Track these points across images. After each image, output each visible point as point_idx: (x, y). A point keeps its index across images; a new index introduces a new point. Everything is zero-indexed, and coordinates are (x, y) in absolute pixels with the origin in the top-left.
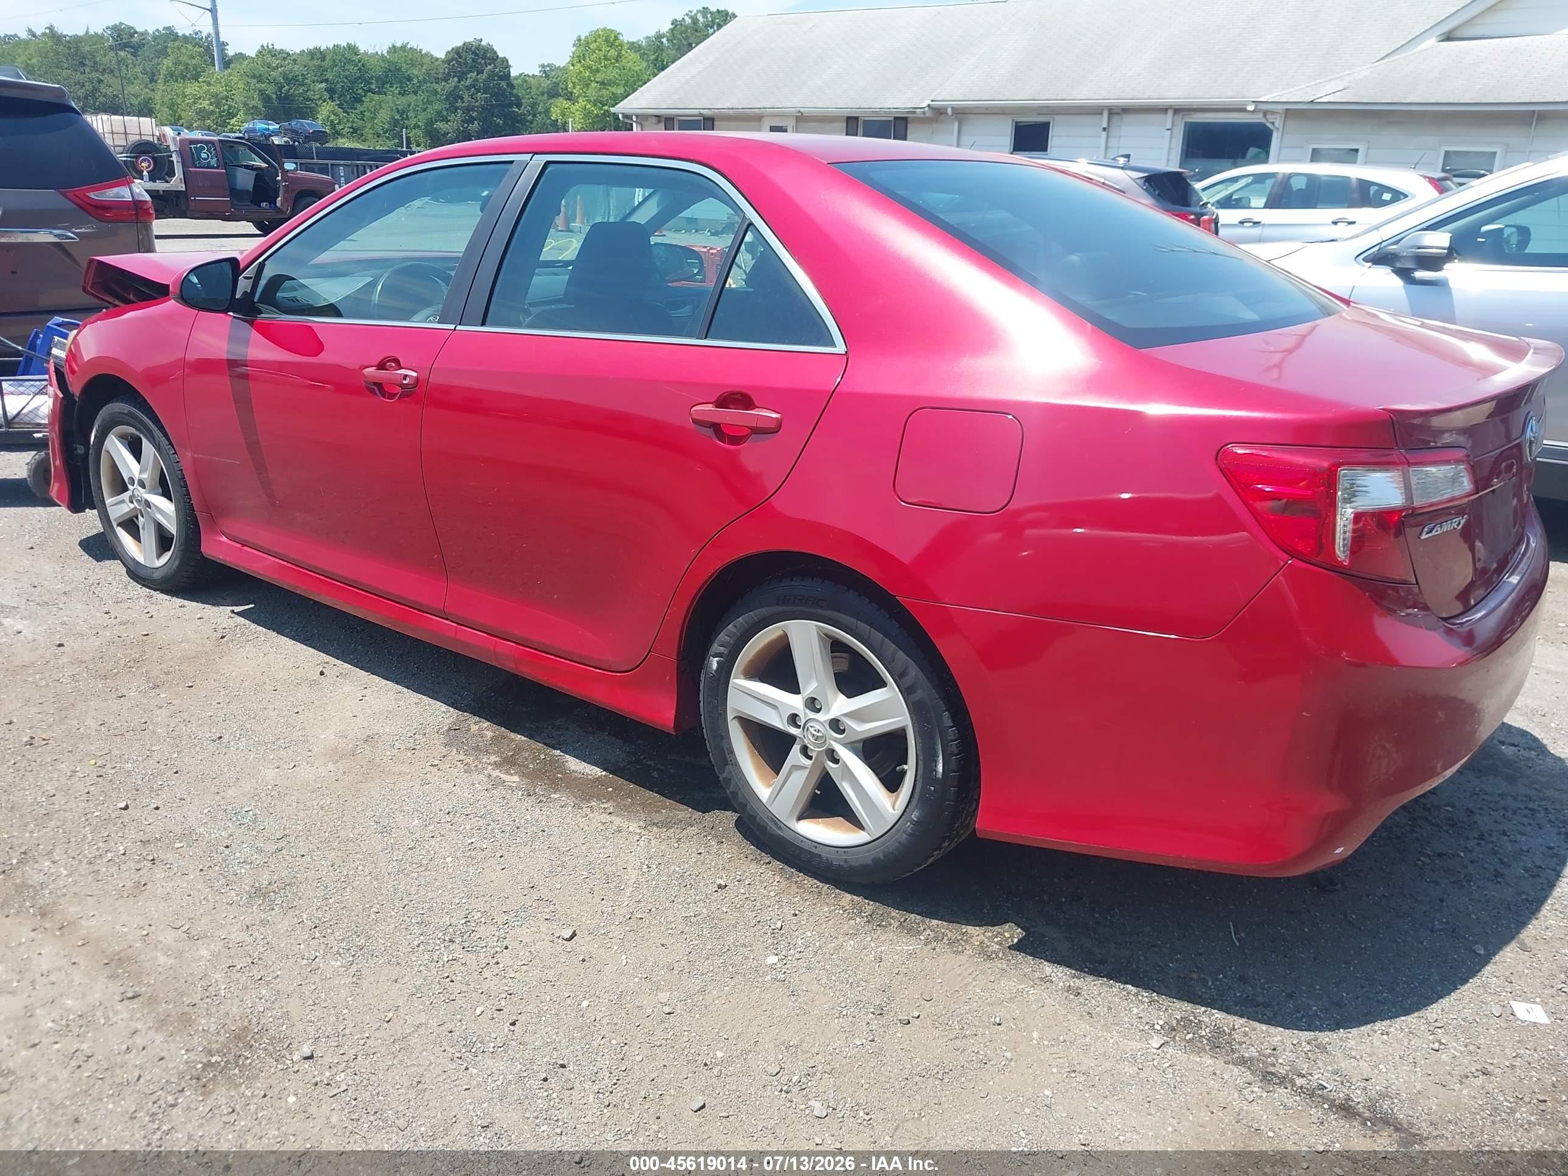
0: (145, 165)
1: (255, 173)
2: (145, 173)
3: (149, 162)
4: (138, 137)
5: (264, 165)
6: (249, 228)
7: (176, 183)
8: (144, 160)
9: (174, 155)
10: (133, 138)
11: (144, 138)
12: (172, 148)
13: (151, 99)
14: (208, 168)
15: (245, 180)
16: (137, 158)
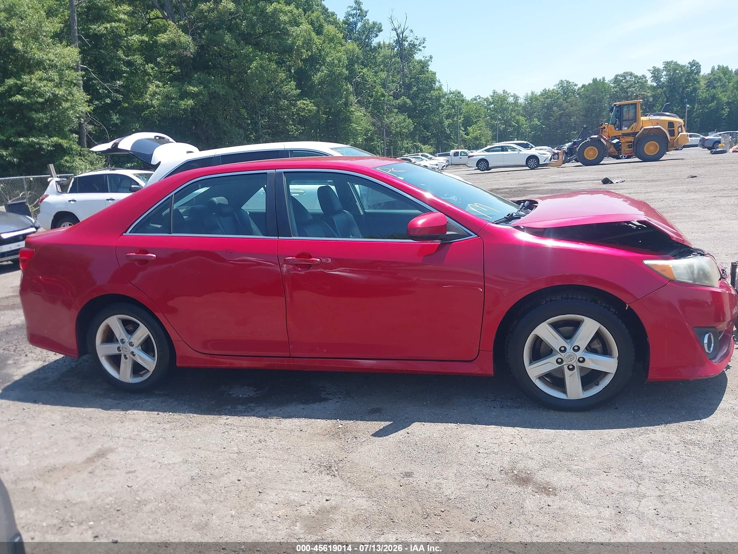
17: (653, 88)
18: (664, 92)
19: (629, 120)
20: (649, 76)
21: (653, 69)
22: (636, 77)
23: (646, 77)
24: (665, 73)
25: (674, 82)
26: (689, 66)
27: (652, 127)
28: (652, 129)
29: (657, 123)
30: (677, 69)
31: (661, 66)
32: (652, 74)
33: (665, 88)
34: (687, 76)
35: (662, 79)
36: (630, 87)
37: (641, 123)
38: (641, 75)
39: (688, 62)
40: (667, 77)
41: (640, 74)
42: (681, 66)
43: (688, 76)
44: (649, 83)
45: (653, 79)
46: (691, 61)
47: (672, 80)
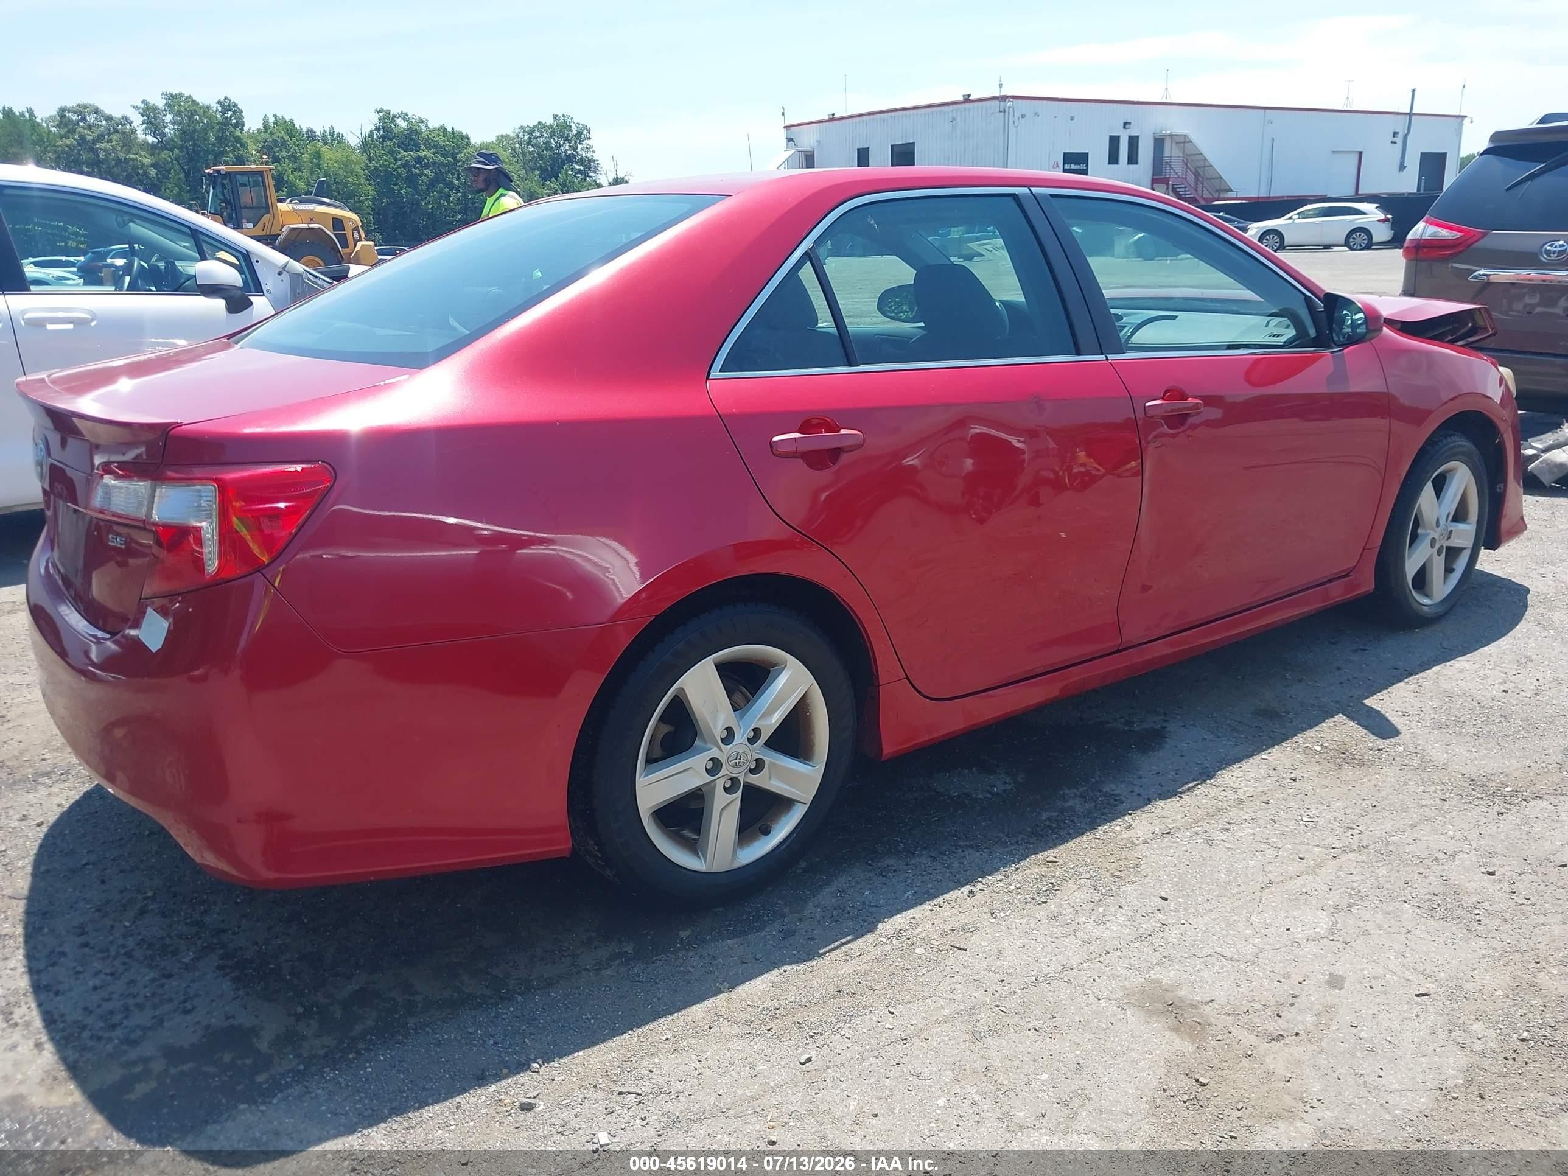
17: (152, 149)
18: (177, 160)
19: (252, 208)
20: (137, 120)
21: (143, 105)
22: (109, 118)
23: (132, 122)
24: (169, 117)
25: (193, 139)
26: (220, 109)
27: (305, 226)
28: (302, 229)
29: (312, 219)
30: (195, 113)
31: (160, 103)
32: (143, 116)
33: (176, 151)
34: (219, 131)
35: (167, 130)
36: (100, 138)
37: (280, 216)
38: (119, 116)
39: (217, 100)
40: (176, 127)
41: (117, 114)
42: (201, 107)
43: (220, 129)
44: (140, 135)
45: (146, 129)
46: (222, 100)
47: (186, 134)
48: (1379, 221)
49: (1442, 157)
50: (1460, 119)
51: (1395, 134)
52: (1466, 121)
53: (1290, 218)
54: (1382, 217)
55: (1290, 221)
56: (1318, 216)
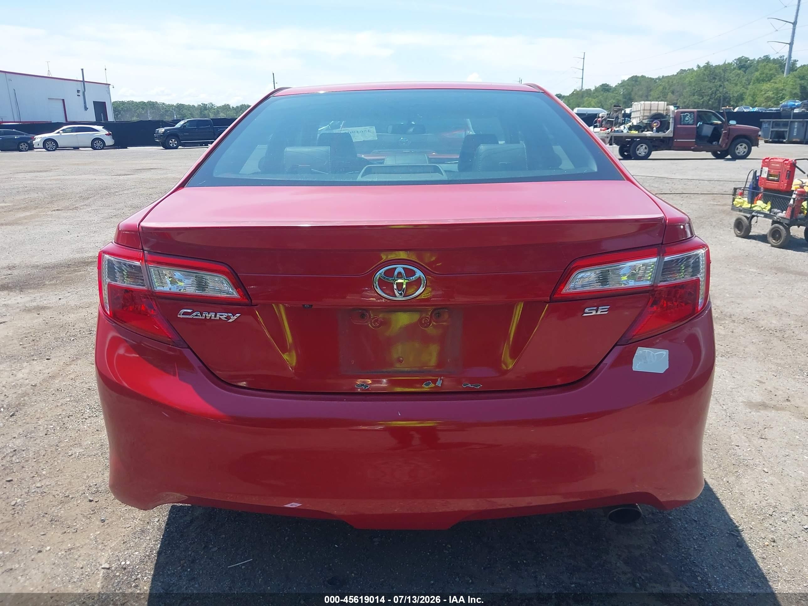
0: (655, 125)
1: (714, 126)
2: (655, 129)
3: (658, 123)
4: (656, 111)
5: (719, 122)
6: (709, 155)
7: (669, 133)
8: (655, 123)
9: (671, 119)
10: (653, 112)
11: (659, 112)
12: (671, 116)
13: (744, 93)
14: (688, 125)
15: (707, 130)
16: (653, 121)
48: (106, 134)
49: (104, 104)
50: (107, 85)
51: (78, 91)
52: (111, 87)
53: (58, 133)
54: (107, 133)
55: (59, 134)
56: (72, 132)
